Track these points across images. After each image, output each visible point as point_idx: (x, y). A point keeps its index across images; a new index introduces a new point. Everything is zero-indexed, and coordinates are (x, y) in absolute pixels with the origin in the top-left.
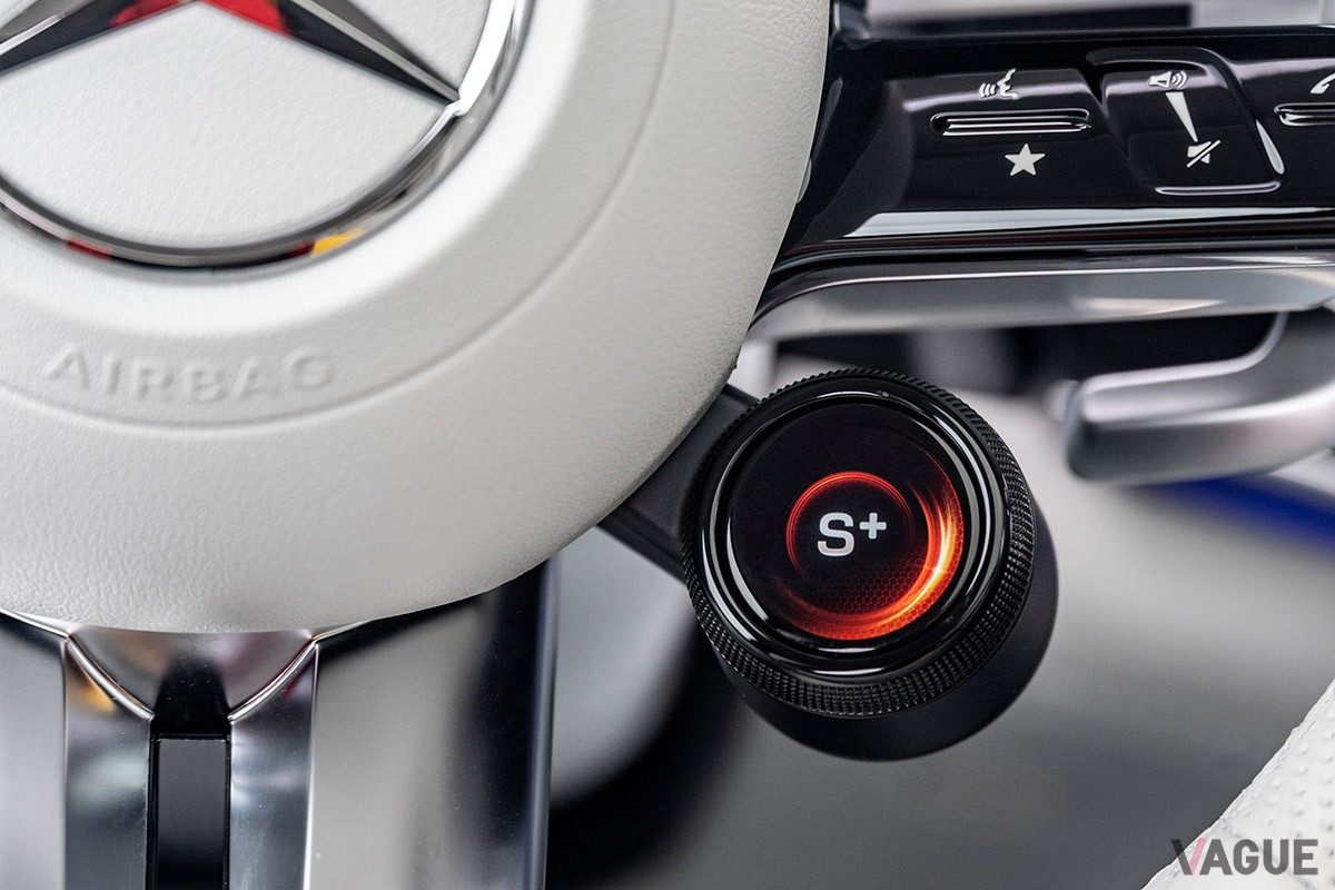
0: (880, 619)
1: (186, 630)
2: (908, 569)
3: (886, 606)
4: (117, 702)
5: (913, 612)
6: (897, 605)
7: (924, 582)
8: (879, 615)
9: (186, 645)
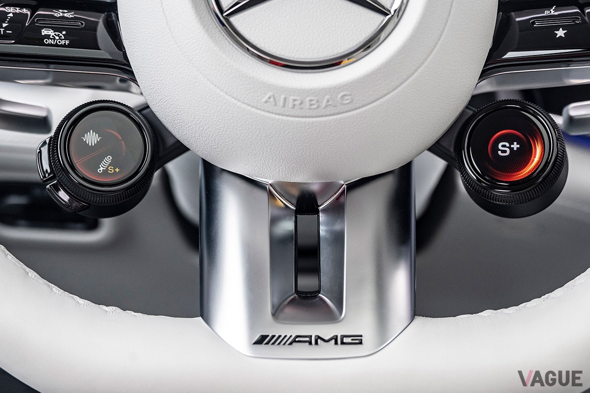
0: (519, 174)
1: (306, 182)
2: (527, 159)
3: (520, 170)
4: (284, 204)
5: (529, 172)
6: (524, 170)
7: (532, 163)
8: (518, 173)
9: (306, 186)
